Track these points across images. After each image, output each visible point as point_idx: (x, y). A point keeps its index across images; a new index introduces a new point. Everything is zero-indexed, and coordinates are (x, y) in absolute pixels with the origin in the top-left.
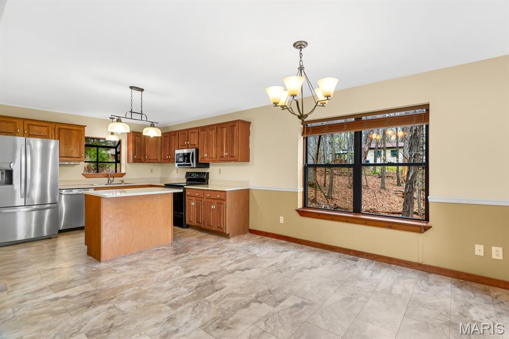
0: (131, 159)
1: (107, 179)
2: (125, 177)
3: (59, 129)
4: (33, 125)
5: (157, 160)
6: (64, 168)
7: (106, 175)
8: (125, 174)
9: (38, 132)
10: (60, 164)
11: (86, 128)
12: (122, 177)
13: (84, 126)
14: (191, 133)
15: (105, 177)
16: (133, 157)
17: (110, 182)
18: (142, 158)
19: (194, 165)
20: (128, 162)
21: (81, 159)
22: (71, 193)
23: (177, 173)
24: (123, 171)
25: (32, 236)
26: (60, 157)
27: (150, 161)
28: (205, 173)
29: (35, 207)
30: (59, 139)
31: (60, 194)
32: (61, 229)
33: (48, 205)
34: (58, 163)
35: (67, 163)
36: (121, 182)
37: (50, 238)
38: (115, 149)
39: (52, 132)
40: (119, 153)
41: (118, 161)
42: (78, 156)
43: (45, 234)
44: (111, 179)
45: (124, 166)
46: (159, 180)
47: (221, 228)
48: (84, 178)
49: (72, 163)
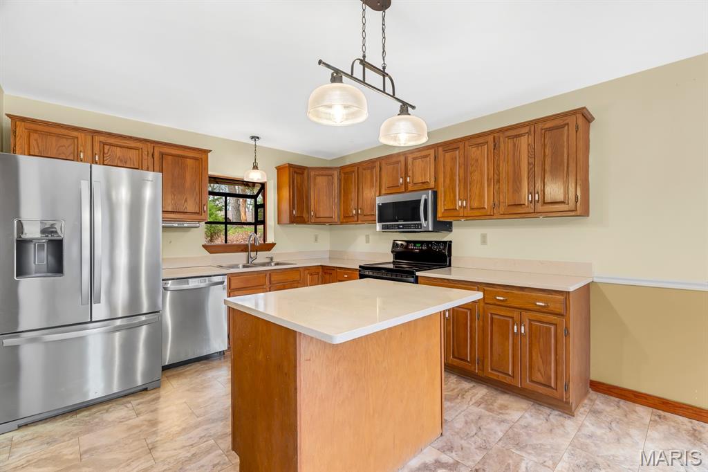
0: (286, 217)
1: (244, 255)
2: (274, 250)
3: (162, 155)
4: (111, 145)
5: (332, 217)
6: (173, 235)
7: (243, 248)
8: (273, 245)
9: (121, 161)
10: (163, 227)
11: (210, 155)
12: (269, 250)
13: (206, 152)
14: (414, 159)
15: (242, 251)
16: (291, 212)
17: (250, 260)
18: (305, 215)
19: (428, 224)
20: (279, 222)
21: (203, 217)
22: (185, 287)
23: (368, 241)
24: (270, 240)
25: (116, 389)
26: (163, 211)
27: (318, 220)
28: (445, 243)
29: (118, 322)
30: (162, 171)
31: (166, 289)
32: (166, 364)
33: (143, 318)
34: (161, 224)
35: (176, 225)
36: (268, 260)
37: (146, 389)
38: (253, 201)
39: (147, 161)
40: (263, 206)
41: (259, 221)
42: (197, 210)
43: (139, 381)
44: (253, 254)
45: (273, 230)
46: (327, 256)
47: (549, 386)
48: (206, 253)
49: (186, 225)
